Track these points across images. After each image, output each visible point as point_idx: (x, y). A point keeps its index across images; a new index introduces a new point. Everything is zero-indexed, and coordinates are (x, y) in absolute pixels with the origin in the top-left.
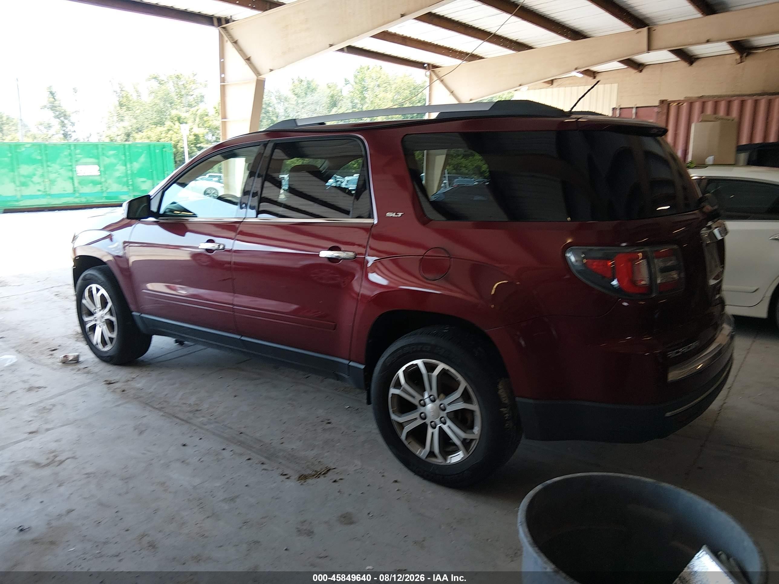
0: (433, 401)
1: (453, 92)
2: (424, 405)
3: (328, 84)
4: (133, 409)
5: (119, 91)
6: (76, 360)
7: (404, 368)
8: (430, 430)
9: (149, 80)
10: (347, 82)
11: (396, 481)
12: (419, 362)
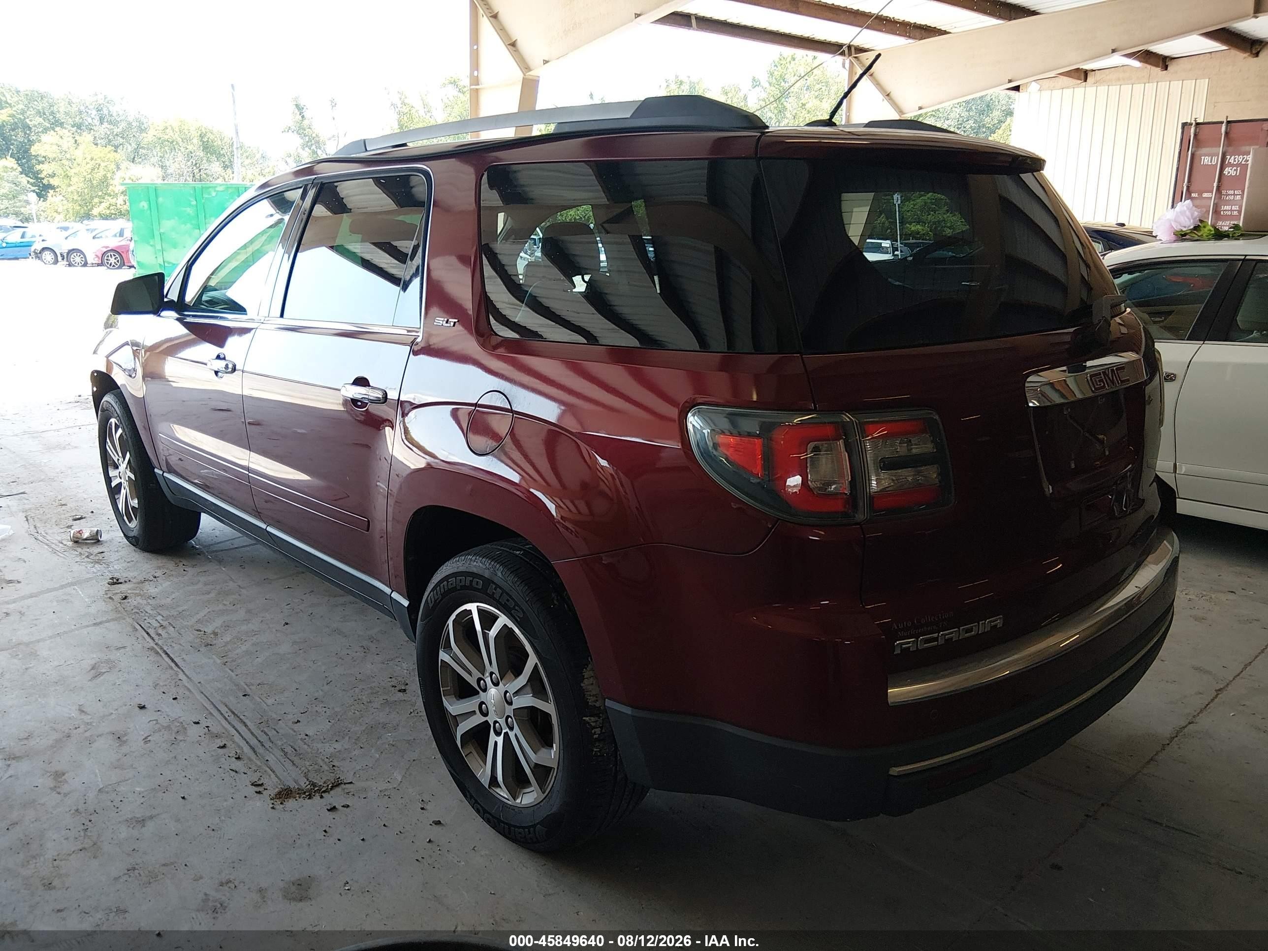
0: (496, 684)
1: (891, 94)
2: (485, 690)
3: (723, 88)
4: (114, 633)
5: (399, 105)
6: (96, 539)
7: (453, 617)
8: (493, 737)
9: (444, 85)
10: (756, 83)
11: (438, 823)
12: (472, 607)
